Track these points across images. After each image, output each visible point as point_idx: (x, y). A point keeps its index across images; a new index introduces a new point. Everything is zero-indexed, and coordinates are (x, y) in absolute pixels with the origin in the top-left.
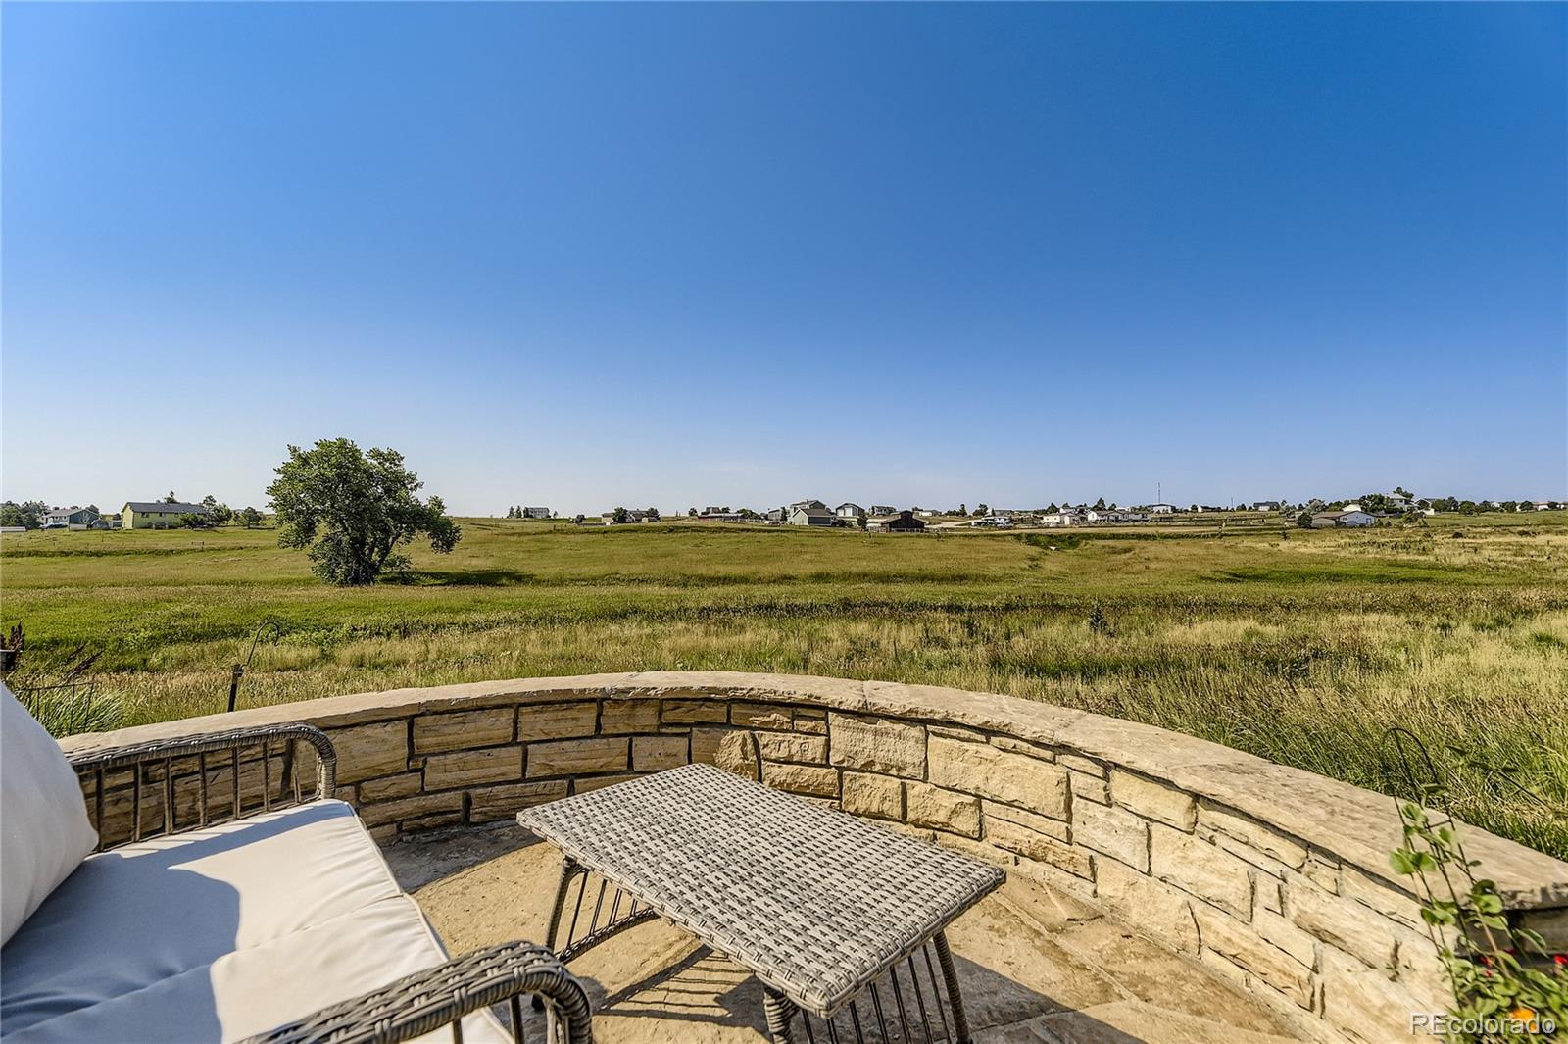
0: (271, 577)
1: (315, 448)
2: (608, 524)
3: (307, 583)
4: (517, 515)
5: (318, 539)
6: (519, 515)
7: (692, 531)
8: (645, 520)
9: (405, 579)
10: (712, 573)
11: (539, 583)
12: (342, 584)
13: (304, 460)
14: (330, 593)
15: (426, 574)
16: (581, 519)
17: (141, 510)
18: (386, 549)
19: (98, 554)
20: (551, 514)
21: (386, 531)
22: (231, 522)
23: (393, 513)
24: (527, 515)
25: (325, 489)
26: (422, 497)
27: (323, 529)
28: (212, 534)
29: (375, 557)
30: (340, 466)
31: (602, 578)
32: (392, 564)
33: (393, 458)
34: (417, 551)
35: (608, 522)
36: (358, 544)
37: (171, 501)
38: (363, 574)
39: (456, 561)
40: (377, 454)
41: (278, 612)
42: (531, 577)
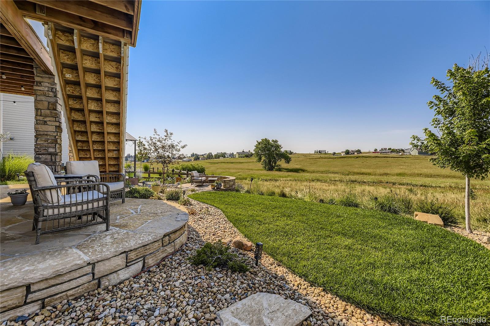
0: (256, 168)
1: (261, 141)
2: (343, 155)
3: (261, 170)
4: (316, 152)
5: (262, 161)
6: (317, 152)
7: (365, 158)
8: (356, 153)
9: (280, 170)
10: (358, 171)
11: (308, 172)
12: (268, 171)
13: (259, 143)
14: (265, 172)
15: (284, 169)
16: (334, 154)
17: (238, 153)
18: (275, 163)
19: (232, 163)
20: (326, 152)
21: (275, 158)
22: (253, 156)
23: (277, 154)
24: (319, 153)
25: (263, 149)
26: (283, 150)
27: (263, 158)
28: (249, 159)
29: (273, 165)
30: (265, 144)
31: (325, 171)
32: (277, 166)
33: (276, 141)
34: (282, 163)
35: (343, 154)
36: (270, 161)
37: (243, 152)
38: (271, 169)
39: (291, 166)
40: (273, 141)
41: (253, 176)
42: (306, 170)
